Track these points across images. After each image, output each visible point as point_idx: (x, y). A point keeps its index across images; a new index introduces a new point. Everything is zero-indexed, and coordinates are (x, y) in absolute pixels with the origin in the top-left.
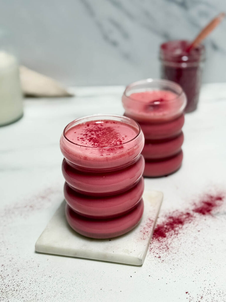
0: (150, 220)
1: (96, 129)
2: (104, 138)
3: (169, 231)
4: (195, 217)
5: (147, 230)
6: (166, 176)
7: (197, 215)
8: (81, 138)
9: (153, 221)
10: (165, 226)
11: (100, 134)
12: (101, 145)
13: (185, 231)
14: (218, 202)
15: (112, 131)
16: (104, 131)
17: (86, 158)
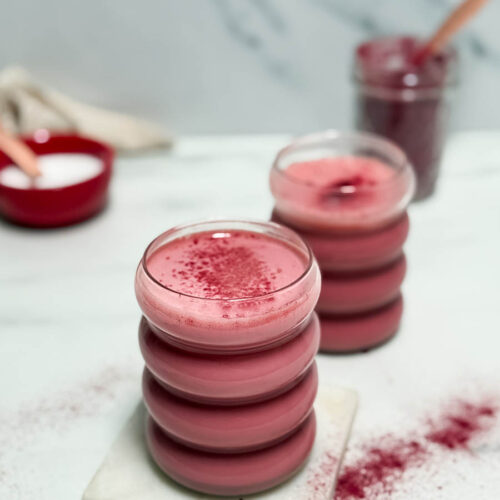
0: (330, 457)
1: (214, 249)
2: (230, 275)
3: (371, 483)
4: (431, 454)
5: (323, 481)
6: (365, 350)
7: (435, 449)
8: (180, 273)
9: (335, 460)
10: (363, 472)
11: (223, 263)
12: (225, 291)
13: (408, 485)
14: (484, 420)
15: (248, 256)
16: (232, 256)
17: (191, 322)
